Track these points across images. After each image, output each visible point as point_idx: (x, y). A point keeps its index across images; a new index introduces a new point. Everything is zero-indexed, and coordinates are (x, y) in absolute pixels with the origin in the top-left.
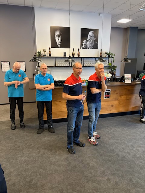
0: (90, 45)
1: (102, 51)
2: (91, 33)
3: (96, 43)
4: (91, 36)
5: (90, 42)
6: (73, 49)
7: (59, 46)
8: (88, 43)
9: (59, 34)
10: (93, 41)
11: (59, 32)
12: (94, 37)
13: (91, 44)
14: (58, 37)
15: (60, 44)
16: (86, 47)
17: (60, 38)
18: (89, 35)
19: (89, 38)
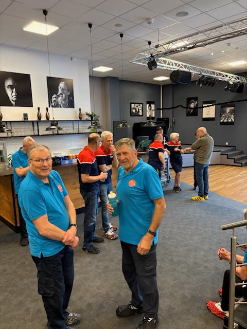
0: (63, 102)
1: (81, 111)
2: (62, 85)
3: (72, 98)
4: (63, 89)
5: (62, 97)
6: (39, 109)
7: (14, 103)
8: (60, 99)
9: (11, 84)
10: (67, 96)
11: (11, 82)
12: (68, 91)
13: (64, 100)
14: (10, 89)
15: (14, 99)
16: (57, 106)
17: (14, 90)
18: (59, 87)
19: (60, 91)
